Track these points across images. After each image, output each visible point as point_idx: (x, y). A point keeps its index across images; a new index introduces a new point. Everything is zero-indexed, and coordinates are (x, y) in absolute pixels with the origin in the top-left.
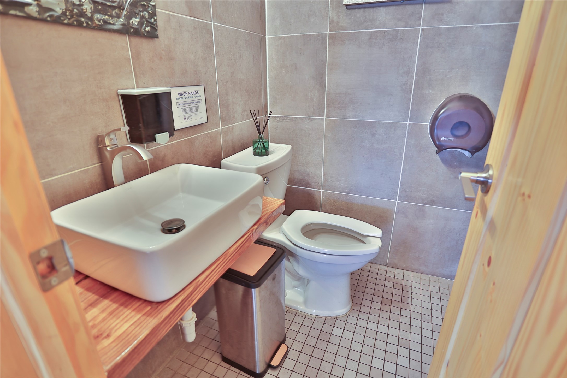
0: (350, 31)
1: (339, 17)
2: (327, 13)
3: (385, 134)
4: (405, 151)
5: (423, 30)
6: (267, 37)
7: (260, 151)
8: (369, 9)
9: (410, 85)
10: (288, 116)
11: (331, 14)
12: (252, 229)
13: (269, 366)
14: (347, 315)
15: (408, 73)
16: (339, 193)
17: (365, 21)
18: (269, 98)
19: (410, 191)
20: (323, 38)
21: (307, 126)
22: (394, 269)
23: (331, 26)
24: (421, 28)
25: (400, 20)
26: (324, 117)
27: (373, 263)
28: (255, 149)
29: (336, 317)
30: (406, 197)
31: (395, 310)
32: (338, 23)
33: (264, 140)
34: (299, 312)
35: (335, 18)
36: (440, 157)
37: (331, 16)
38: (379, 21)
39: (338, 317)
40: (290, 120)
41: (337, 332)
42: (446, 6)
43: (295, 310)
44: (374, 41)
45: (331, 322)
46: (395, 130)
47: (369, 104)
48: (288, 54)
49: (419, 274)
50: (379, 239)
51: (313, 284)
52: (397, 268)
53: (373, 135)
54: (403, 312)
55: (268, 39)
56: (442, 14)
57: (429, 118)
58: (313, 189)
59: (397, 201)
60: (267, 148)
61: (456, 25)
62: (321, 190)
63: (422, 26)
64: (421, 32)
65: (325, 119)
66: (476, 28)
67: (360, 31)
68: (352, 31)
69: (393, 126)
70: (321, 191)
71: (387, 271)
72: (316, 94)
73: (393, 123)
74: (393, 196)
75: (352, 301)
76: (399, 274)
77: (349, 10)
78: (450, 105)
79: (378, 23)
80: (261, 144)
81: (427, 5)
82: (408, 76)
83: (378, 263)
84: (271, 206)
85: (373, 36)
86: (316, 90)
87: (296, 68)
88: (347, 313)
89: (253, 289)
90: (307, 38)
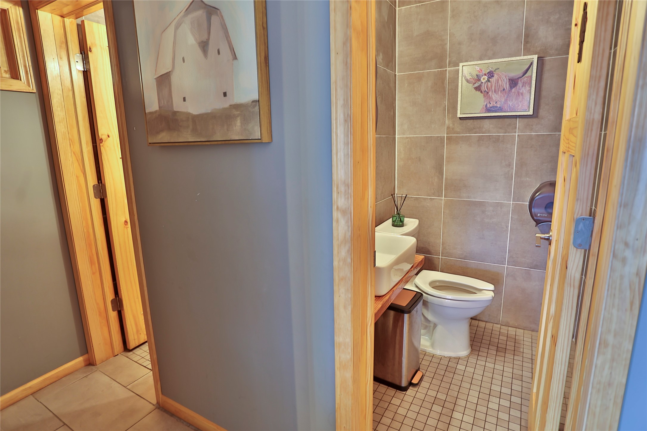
0: (463, 135)
1: (454, 125)
2: (445, 122)
3: (493, 211)
4: (510, 225)
5: (518, 135)
6: (396, 136)
7: (398, 223)
8: (477, 120)
9: (511, 174)
10: (413, 196)
11: (448, 123)
12: (411, 270)
13: (411, 384)
14: (468, 357)
15: (510, 165)
16: (455, 259)
17: (474, 128)
18: (397, 182)
19: (516, 257)
20: (442, 139)
21: (428, 204)
22: (507, 327)
23: (448, 131)
24: (517, 134)
25: (501, 128)
26: (443, 197)
27: (487, 322)
28: (393, 221)
29: (458, 358)
30: (513, 262)
31: (509, 356)
32: (453, 129)
33: (401, 216)
34: (428, 353)
35: (451, 125)
36: (539, 229)
37: (447, 124)
38: (485, 128)
39: (460, 357)
40: (414, 199)
41: (461, 367)
42: (534, 120)
43: (424, 351)
44: (482, 142)
45: (455, 361)
46: (501, 208)
47: (479, 188)
48: (413, 149)
49: (530, 332)
50: (492, 292)
51: (439, 328)
52: (510, 327)
53: (483, 212)
54: (516, 358)
55: (397, 138)
56: (532, 125)
57: (528, 199)
58: (433, 256)
59: (506, 266)
60: (402, 221)
61: (543, 133)
62: (440, 256)
63: (518, 133)
64: (517, 137)
65: (444, 199)
66: (558, 135)
67: (471, 135)
68: (464, 135)
69: (499, 205)
70: (440, 258)
71: (500, 328)
72: (436, 180)
73: (499, 202)
74: (503, 261)
75: (471, 348)
76: (512, 331)
77: (461, 120)
78: (543, 190)
79: (484, 130)
80: (398, 218)
81: (521, 119)
82: (509, 168)
83: (492, 322)
84: (417, 259)
85: (480, 139)
86: (436, 177)
87: (420, 160)
88: (467, 355)
89: (405, 314)
90: (429, 139)
